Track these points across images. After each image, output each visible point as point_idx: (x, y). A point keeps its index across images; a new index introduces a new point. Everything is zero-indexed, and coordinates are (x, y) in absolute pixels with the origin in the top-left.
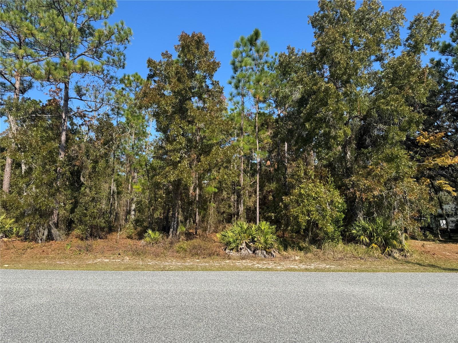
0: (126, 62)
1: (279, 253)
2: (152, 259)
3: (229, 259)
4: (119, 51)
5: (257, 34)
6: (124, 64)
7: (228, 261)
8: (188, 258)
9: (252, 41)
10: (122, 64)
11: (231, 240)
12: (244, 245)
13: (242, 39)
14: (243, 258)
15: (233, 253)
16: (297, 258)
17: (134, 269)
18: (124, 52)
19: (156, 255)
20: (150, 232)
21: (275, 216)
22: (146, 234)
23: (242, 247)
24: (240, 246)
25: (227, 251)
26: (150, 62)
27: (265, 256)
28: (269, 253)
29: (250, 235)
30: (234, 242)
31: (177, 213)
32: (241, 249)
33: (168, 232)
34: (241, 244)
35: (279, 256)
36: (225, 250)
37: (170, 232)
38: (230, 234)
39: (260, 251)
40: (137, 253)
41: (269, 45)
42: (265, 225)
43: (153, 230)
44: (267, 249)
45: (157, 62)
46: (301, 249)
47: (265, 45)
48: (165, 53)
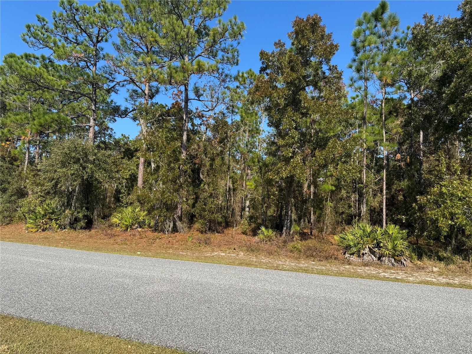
0: (239, 58)
1: (411, 261)
2: (265, 256)
3: (349, 264)
4: (233, 47)
5: (383, 7)
6: (238, 61)
7: (348, 267)
8: (302, 259)
9: (377, 16)
10: (235, 61)
11: (352, 244)
12: (367, 250)
13: (365, 16)
14: (366, 265)
15: (354, 258)
16: (435, 269)
17: (248, 265)
18: (238, 48)
19: (270, 253)
20: (263, 229)
21: (406, 219)
22: (260, 231)
23: (364, 252)
24: (362, 252)
25: (347, 255)
26: (262, 54)
27: (393, 265)
28: (398, 261)
29: (374, 240)
30: (355, 246)
31: (290, 212)
32: (363, 254)
33: (281, 231)
34: (364, 249)
35: (411, 265)
36: (344, 254)
37: (284, 231)
38: (351, 237)
39: (387, 259)
40: (251, 249)
41: (398, 18)
42: (393, 229)
43: (267, 228)
44: (396, 256)
45: (270, 54)
46: (440, 259)
47: (394, 18)
48: (277, 42)
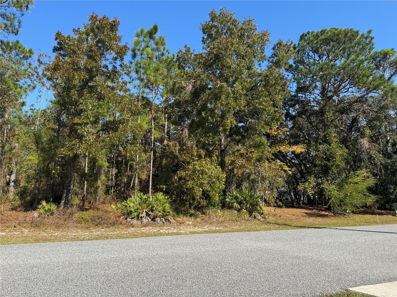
1: (174, 219)
5: (155, 28)
6: (18, 31)
7: (132, 229)
9: (151, 34)
10: (15, 31)
11: (133, 210)
13: (142, 31)
15: (135, 221)
16: (191, 223)
20: (44, 203)
21: (166, 188)
22: (40, 206)
23: (142, 216)
25: (128, 220)
26: (58, 35)
27: (163, 223)
28: (166, 220)
29: (149, 205)
30: (136, 212)
34: (142, 213)
35: (174, 222)
39: (159, 219)
42: (160, 195)
45: (66, 36)
47: (163, 40)
48: (76, 29)
